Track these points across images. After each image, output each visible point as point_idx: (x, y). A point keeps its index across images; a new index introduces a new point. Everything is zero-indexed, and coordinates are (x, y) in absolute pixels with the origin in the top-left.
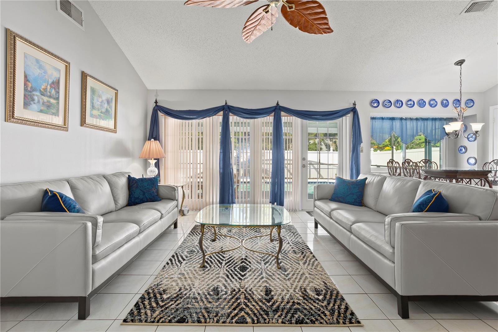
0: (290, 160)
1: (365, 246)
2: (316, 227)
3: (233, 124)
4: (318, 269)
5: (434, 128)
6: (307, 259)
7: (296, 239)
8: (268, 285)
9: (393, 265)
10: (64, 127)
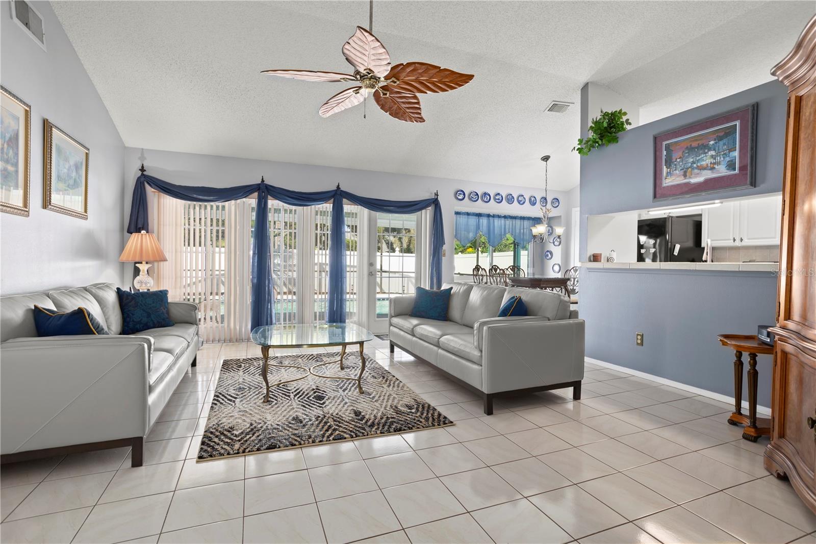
0: (354, 267)
1: (454, 357)
2: (392, 351)
3: (273, 211)
4: (405, 389)
5: (522, 228)
6: (390, 382)
7: (371, 364)
8: (355, 408)
9: (481, 368)
10: (24, 210)
